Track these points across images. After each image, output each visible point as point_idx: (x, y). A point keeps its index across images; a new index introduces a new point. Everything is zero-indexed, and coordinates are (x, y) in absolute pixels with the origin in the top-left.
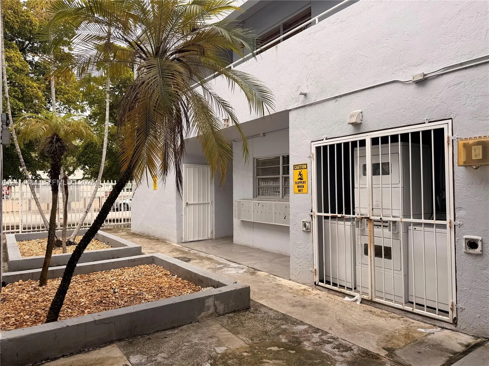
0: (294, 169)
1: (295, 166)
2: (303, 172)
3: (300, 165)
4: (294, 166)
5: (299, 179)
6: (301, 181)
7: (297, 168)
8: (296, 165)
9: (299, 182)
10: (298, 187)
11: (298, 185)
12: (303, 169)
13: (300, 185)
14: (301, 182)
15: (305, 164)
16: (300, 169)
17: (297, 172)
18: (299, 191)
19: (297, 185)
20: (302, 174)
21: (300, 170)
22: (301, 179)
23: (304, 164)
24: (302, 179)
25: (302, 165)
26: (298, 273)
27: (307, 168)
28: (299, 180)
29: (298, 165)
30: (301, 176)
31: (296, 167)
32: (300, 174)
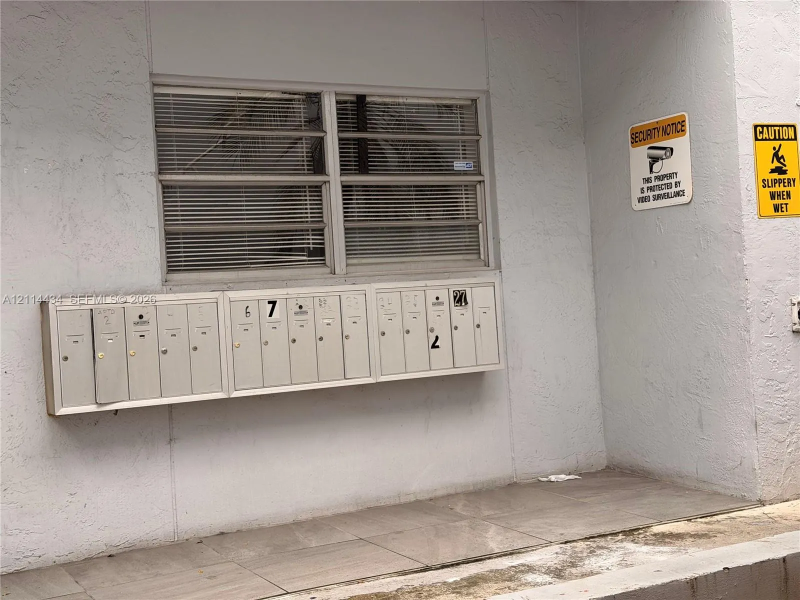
0: (756, 139)
1: (759, 128)
2: (787, 149)
3: (777, 128)
4: (756, 127)
5: (773, 171)
6: (782, 177)
7: (765, 136)
8: (762, 126)
9: (775, 182)
10: (773, 196)
11: (773, 189)
12: (783, 139)
13: (778, 189)
14: (780, 181)
15: (791, 126)
16: (775, 139)
17: (768, 148)
18: (776, 209)
19: (768, 190)
20: (782, 157)
21: (776, 144)
22: (780, 170)
23: (787, 126)
24: (785, 172)
25: (782, 126)
26: (783, 469)
27: (795, 139)
28: (776, 176)
29: (768, 126)
30: (779, 161)
31: (762, 133)
32: (777, 156)
